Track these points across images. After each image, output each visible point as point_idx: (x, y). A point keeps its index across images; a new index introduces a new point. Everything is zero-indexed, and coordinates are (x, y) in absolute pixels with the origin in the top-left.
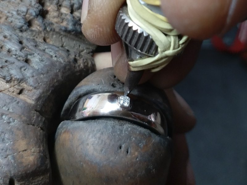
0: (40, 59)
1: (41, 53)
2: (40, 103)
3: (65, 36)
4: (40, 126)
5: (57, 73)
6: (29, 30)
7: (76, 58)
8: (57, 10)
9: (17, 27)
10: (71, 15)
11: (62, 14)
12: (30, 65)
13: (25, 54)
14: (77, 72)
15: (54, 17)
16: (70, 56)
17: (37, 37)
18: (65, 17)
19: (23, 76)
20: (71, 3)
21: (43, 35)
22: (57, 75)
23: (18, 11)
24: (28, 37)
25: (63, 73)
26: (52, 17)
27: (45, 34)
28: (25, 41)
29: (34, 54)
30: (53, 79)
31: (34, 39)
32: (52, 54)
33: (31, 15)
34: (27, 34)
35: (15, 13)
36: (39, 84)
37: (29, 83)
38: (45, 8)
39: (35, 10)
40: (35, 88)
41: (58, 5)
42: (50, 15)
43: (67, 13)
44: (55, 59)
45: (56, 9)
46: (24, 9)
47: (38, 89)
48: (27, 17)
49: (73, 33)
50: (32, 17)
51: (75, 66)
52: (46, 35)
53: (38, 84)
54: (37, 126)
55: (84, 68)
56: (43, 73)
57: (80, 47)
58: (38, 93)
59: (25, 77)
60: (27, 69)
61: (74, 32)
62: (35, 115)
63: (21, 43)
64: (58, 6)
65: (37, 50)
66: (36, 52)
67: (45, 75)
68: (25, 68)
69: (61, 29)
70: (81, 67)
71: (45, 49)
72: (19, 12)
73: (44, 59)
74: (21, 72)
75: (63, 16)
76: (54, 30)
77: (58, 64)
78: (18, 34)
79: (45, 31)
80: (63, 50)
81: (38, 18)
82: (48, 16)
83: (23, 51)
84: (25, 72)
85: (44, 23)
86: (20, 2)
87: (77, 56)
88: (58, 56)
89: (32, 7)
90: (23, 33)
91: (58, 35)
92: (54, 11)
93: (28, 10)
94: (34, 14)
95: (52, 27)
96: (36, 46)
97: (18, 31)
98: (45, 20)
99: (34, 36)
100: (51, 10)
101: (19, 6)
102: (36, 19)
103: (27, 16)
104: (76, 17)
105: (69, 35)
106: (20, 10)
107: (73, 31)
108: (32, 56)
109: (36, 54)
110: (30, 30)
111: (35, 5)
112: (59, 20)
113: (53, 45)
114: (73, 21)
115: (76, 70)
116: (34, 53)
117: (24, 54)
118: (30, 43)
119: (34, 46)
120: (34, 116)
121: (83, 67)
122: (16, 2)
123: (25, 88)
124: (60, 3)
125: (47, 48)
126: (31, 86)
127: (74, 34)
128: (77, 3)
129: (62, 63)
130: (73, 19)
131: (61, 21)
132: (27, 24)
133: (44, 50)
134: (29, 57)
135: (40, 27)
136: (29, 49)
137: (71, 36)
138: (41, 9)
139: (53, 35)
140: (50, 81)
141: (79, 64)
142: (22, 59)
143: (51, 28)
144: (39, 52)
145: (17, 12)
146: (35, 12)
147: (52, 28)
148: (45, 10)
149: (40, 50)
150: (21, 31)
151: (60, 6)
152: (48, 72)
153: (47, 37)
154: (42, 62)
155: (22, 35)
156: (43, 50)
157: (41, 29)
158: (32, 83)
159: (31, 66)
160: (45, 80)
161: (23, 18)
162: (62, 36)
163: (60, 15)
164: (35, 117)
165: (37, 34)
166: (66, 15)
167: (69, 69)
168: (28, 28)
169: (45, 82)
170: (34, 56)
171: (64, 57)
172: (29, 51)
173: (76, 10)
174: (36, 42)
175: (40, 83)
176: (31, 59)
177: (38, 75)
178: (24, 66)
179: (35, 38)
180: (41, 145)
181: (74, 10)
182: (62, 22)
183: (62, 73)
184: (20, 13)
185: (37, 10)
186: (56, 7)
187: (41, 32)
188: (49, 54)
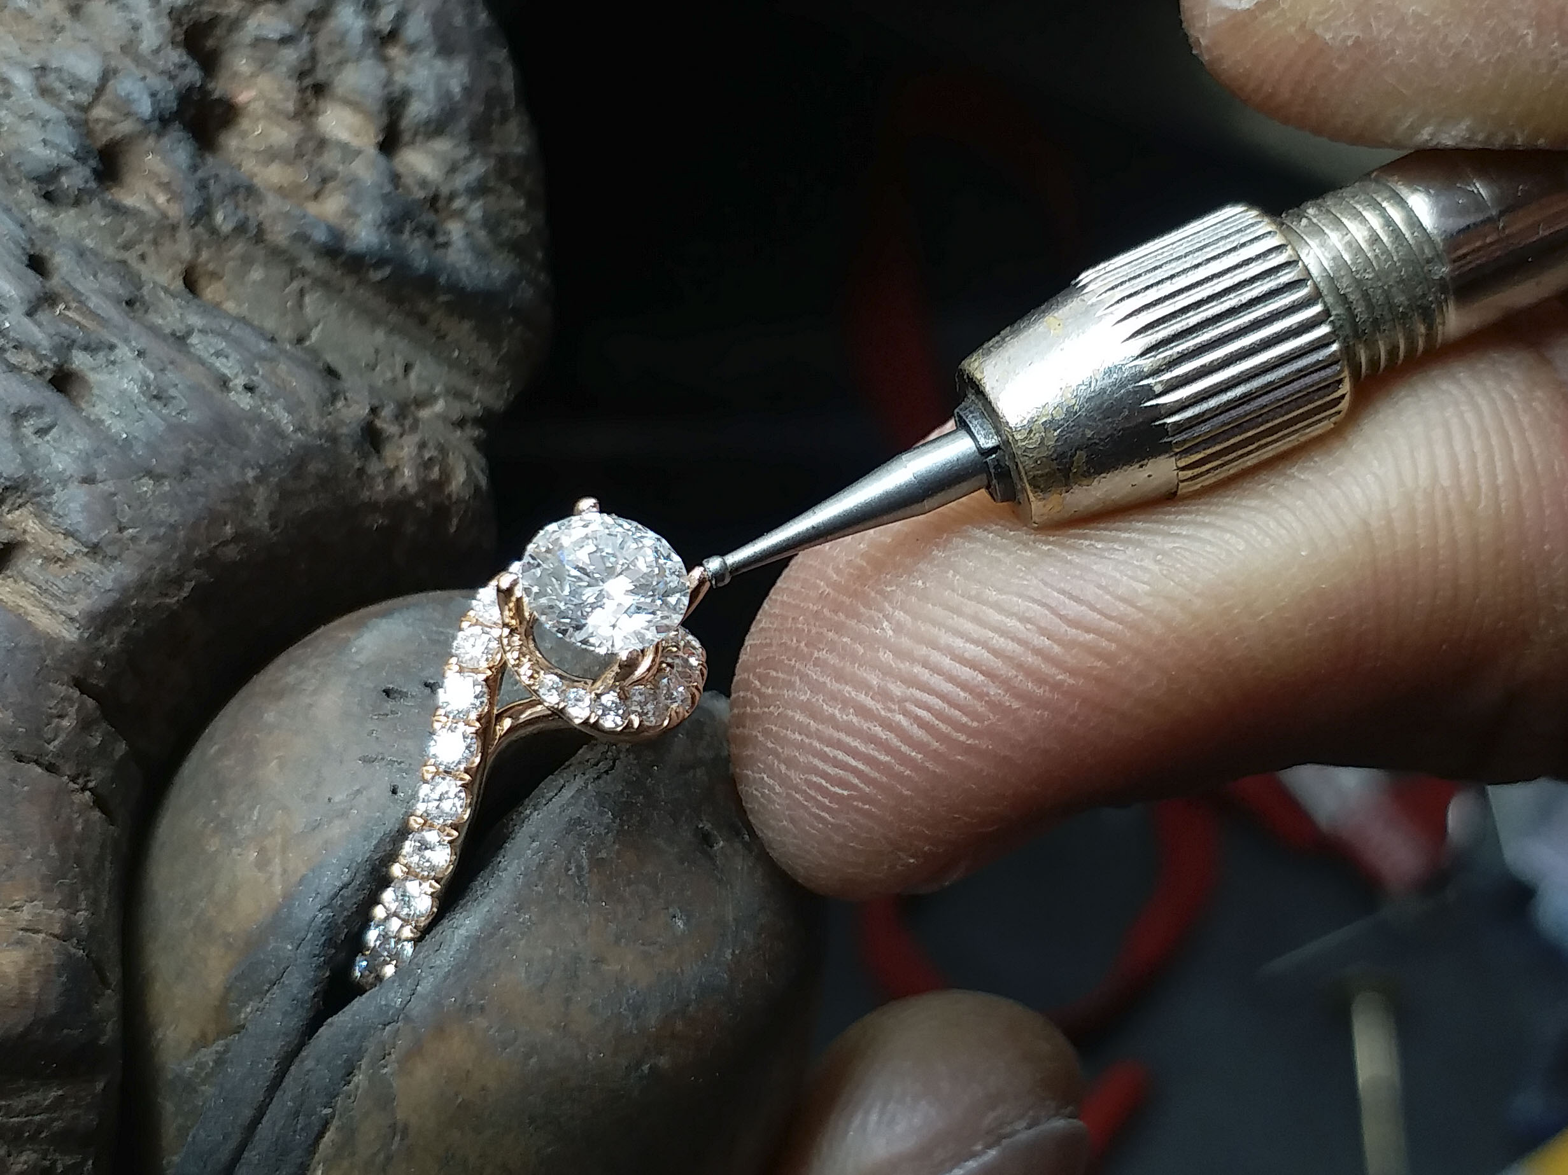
0: (146, 383)
1: (160, 350)
2: (112, 643)
3: (324, 283)
4: (91, 785)
5: (248, 485)
6: (96, 203)
7: (379, 423)
8: (296, 116)
9: (27, 167)
10: (381, 161)
11: (322, 144)
12: (79, 410)
13: (57, 339)
14: (373, 506)
15: (271, 155)
16: (340, 404)
17: (143, 257)
18: (340, 168)
19: (25, 463)
20: (388, 83)
21: (186, 253)
22: (241, 499)
23: (43, 69)
24: (89, 242)
25: (285, 495)
26: (257, 153)
27: (197, 250)
28: (62, 261)
29: (112, 347)
30: (216, 518)
31: (124, 262)
32: (227, 372)
33: (124, 108)
34: (85, 223)
35: (21, 80)
36: (121, 529)
37: (56, 514)
38: (220, 87)
39: (156, 82)
40: (94, 550)
41: (308, 81)
42: (244, 135)
43: (356, 143)
44: (245, 401)
45: (290, 106)
46: (87, 68)
47: (114, 558)
48: (97, 121)
49: (377, 275)
50: (126, 127)
51: (361, 471)
52: (205, 255)
53: (114, 527)
54: (74, 780)
55: (423, 494)
56: (159, 470)
57: (413, 375)
58: (109, 584)
59: (39, 472)
60: (54, 430)
61: (387, 271)
62: (72, 711)
63: (37, 264)
64: (302, 90)
65: (134, 328)
66: (127, 341)
67: (166, 487)
68: (47, 420)
69: (302, 237)
70: (399, 483)
71: (189, 333)
72: (51, 80)
73: (173, 392)
74: (17, 439)
75: (330, 160)
76: (259, 237)
77: (255, 433)
78: (23, 211)
79: (199, 229)
80: (304, 364)
81: (166, 142)
82: (231, 142)
83: (43, 316)
84: (44, 446)
85: (200, 174)
86: (65, 19)
87: (387, 412)
88: (264, 387)
89: (138, 60)
90: (56, 215)
91: (282, 273)
92: (274, 113)
93: (107, 75)
94: (145, 107)
95: (250, 213)
96: (130, 303)
97: (26, 194)
98: (210, 160)
99: (127, 247)
100: (258, 107)
101: (52, 40)
102: (151, 141)
103: (100, 112)
104: (409, 181)
105: (349, 283)
106: (59, 70)
107: (381, 262)
108: (101, 355)
109: (123, 352)
110: (104, 204)
111: (157, 51)
112: (300, 175)
113: (242, 320)
114: (386, 198)
115: (365, 495)
116: (114, 340)
117: (51, 337)
118: (95, 276)
119: (118, 300)
120: (61, 717)
121: (413, 489)
122: (39, 15)
123: (28, 538)
124: (320, 75)
125: (200, 331)
126: (68, 534)
127: (382, 282)
128: (431, 95)
129: (282, 435)
130: (388, 188)
131: (313, 189)
132: (93, 163)
133: (180, 340)
134: (80, 360)
135: (174, 197)
136: (83, 314)
137: (363, 293)
138: (190, 89)
139: (247, 261)
140: (195, 526)
141: (391, 465)
142: (33, 364)
143: (241, 213)
144: (144, 341)
145: (37, 78)
146: (153, 95)
147: (247, 218)
148: (216, 95)
149: (154, 330)
150: (49, 197)
151: (320, 90)
152: (186, 472)
153: (211, 267)
154: (158, 406)
155: (53, 222)
156: (173, 334)
157: (175, 211)
158: (76, 518)
159: (87, 419)
160: (164, 513)
161: (70, 121)
162: (307, 282)
163: (311, 145)
164: (65, 723)
165: (148, 237)
166: (349, 153)
167: (324, 481)
168: (93, 185)
169: (161, 524)
170: (113, 363)
171: (301, 404)
172: (82, 327)
173: (416, 134)
174: (137, 282)
175: (125, 528)
176: (93, 377)
177: (121, 477)
178: (40, 410)
179: (131, 257)
180: (82, 897)
181: (406, 137)
182: (316, 196)
183: (276, 496)
184: (58, 86)
185: (168, 90)
186: (295, 94)
187: (174, 228)
188: (210, 368)
